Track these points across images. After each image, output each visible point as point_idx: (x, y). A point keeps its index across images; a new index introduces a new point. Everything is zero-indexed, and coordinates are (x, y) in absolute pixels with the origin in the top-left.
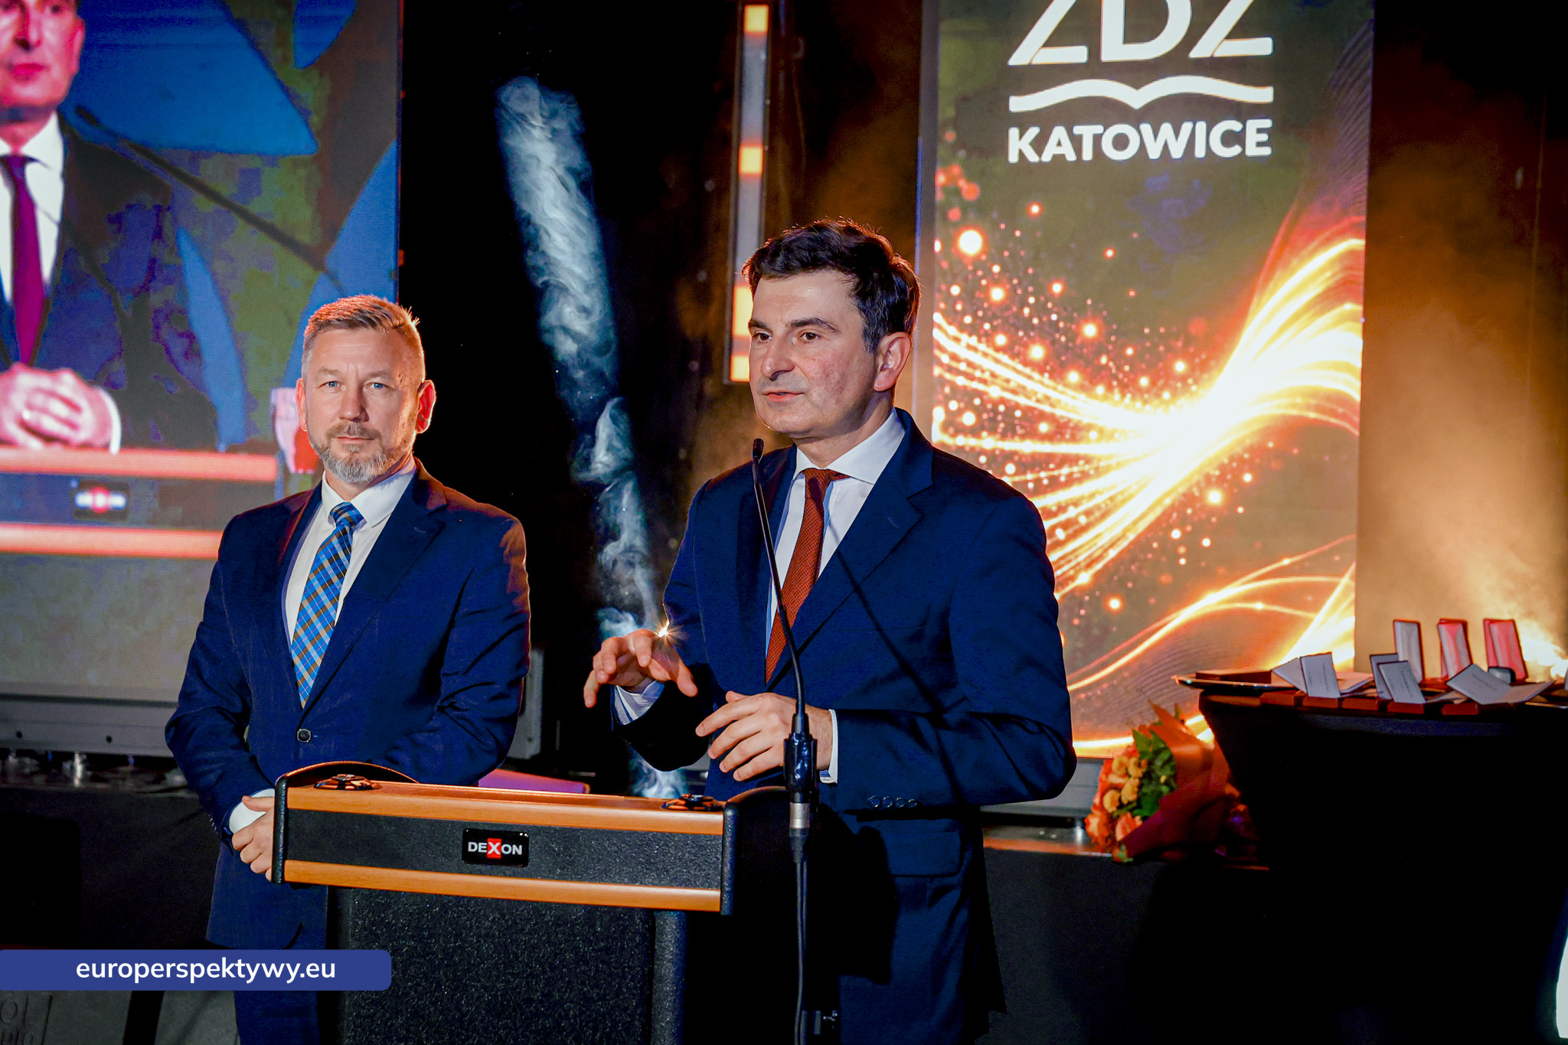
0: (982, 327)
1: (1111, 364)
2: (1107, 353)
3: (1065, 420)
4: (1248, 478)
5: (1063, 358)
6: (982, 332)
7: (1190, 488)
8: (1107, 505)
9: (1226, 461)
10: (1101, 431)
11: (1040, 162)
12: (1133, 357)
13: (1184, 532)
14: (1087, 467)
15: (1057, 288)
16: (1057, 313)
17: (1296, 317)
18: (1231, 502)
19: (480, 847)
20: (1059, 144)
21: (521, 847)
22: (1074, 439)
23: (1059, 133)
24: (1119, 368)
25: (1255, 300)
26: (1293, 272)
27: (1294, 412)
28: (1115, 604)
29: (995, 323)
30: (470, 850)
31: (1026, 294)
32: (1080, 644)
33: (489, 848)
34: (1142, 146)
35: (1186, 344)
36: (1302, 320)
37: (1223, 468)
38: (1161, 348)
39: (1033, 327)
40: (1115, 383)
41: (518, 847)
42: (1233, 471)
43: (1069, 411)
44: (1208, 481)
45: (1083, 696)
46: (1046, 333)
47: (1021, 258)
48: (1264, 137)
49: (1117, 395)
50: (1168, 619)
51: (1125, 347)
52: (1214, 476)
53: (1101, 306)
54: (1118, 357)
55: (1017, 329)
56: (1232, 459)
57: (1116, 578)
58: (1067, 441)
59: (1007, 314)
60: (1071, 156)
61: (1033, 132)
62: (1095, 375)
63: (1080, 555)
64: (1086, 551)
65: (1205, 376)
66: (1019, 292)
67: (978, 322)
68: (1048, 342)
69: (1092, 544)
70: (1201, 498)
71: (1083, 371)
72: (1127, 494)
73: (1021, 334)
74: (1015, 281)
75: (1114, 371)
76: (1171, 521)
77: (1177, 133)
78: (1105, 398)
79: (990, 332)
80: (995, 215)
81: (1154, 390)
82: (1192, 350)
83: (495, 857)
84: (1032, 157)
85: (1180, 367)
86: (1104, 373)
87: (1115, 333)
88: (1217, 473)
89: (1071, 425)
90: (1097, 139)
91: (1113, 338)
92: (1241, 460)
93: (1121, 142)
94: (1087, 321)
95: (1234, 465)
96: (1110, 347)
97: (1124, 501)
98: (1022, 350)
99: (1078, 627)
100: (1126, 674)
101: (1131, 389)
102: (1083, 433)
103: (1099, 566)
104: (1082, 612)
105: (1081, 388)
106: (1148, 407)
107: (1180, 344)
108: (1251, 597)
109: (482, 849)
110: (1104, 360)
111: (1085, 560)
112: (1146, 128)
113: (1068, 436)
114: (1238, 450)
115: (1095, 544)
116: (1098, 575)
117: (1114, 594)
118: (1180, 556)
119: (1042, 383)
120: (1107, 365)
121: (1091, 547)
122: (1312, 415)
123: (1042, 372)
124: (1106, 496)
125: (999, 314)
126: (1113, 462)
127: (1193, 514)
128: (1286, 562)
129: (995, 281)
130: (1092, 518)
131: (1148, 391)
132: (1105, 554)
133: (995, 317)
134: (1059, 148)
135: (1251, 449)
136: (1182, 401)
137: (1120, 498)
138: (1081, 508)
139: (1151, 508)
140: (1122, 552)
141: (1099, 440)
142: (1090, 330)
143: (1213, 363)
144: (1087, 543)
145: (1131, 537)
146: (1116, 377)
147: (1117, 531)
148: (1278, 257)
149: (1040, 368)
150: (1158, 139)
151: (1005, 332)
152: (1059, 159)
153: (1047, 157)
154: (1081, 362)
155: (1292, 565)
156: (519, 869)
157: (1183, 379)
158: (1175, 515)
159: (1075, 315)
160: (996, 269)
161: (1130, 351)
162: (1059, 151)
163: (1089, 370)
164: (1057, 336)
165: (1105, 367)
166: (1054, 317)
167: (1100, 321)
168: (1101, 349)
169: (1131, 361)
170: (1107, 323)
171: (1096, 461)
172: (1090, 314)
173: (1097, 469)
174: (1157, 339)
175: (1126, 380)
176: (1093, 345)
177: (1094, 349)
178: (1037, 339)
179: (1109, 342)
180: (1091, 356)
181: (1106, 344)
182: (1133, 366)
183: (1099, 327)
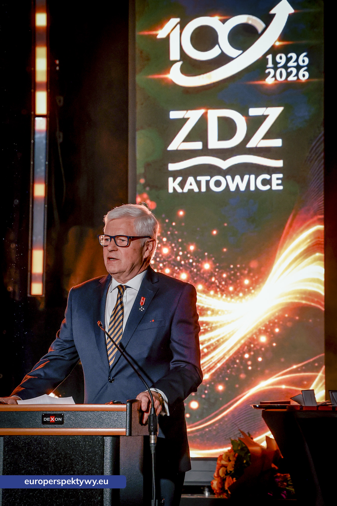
0: (159, 265)
1: (216, 281)
2: (215, 276)
4: (277, 330)
5: (195, 279)
6: (159, 267)
7: (252, 335)
8: (216, 344)
9: (267, 323)
10: (213, 311)
11: (183, 193)
12: (226, 278)
13: (250, 355)
14: (207, 327)
15: (192, 248)
16: (192, 259)
17: (296, 259)
18: (270, 342)
19: (48, 419)
20: (191, 184)
21: (61, 418)
22: (201, 314)
23: (191, 179)
24: (220, 283)
25: (278, 252)
26: (294, 240)
27: (296, 301)
28: (220, 388)
29: (165, 263)
30: (44, 420)
31: (178, 251)
32: (205, 407)
33: (50, 419)
34: (227, 185)
35: (249, 272)
36: (298, 260)
37: (266, 326)
38: (238, 274)
39: (182, 265)
40: (218, 290)
41: (60, 419)
42: (270, 327)
44: (260, 332)
45: (207, 430)
46: (188, 268)
47: (175, 234)
48: (280, 182)
49: (219, 295)
50: (244, 394)
51: (222, 273)
52: (263, 330)
53: (211, 255)
54: (220, 278)
55: (175, 266)
56: (270, 322)
57: (221, 376)
59: (170, 259)
60: (196, 190)
61: (179, 179)
62: (209, 286)
63: (205, 366)
64: (207, 365)
65: (258, 286)
66: (175, 250)
67: (157, 263)
68: (188, 272)
69: (210, 361)
70: (257, 339)
71: (204, 285)
72: (225, 339)
73: (176, 268)
74: (173, 245)
75: (218, 284)
76: (244, 350)
77: (242, 179)
78: (214, 296)
79: (162, 267)
80: (163, 216)
81: (236, 292)
82: (251, 274)
83: (53, 422)
84: (179, 190)
85: (247, 282)
86: (213, 285)
87: (218, 267)
88: (264, 328)
90: (208, 182)
91: (217, 270)
92: (274, 323)
93: (218, 183)
94: (205, 262)
95: (271, 325)
96: (216, 274)
97: (223, 342)
98: (177, 275)
99: (204, 399)
100: (226, 419)
101: (225, 292)
102: (205, 312)
103: (213, 371)
104: (206, 392)
105: (204, 291)
106: (233, 300)
107: (246, 272)
108: (280, 383)
109: (48, 420)
110: (213, 279)
111: (207, 368)
112: (229, 178)
114: (273, 318)
115: (211, 361)
116: (213, 374)
117: (220, 383)
118: (248, 366)
120: (215, 281)
121: (209, 363)
122: (304, 302)
124: (216, 339)
125: (167, 260)
126: (218, 324)
127: (254, 346)
128: (295, 367)
129: (165, 245)
130: (209, 350)
131: (233, 293)
132: (216, 366)
133: (165, 261)
134: (191, 186)
135: (278, 318)
136: (248, 297)
137: (222, 340)
138: (205, 345)
139: (236, 345)
140: (223, 364)
141: (212, 315)
142: (207, 266)
143: (260, 280)
144: (208, 361)
145: (227, 357)
146: (218, 287)
147: (221, 355)
148: (288, 233)
150: (234, 183)
151: (169, 268)
152: (191, 191)
153: (186, 190)
154: (203, 280)
155: (298, 368)
156: (61, 426)
157: (248, 287)
158: (246, 347)
159: (200, 260)
160: (165, 239)
161: (224, 275)
162: (191, 187)
163: (207, 284)
164: (192, 269)
165: (214, 283)
166: (191, 261)
167: (211, 262)
168: (212, 275)
169: (225, 280)
170: (214, 263)
171: (210, 324)
172: (206, 259)
173: (211, 328)
174: (236, 270)
175: (223, 288)
176: (208, 273)
177: (209, 275)
178: (184, 270)
179: (215, 271)
180: (208, 278)
181: (214, 273)
182: (226, 282)
183: (211, 265)
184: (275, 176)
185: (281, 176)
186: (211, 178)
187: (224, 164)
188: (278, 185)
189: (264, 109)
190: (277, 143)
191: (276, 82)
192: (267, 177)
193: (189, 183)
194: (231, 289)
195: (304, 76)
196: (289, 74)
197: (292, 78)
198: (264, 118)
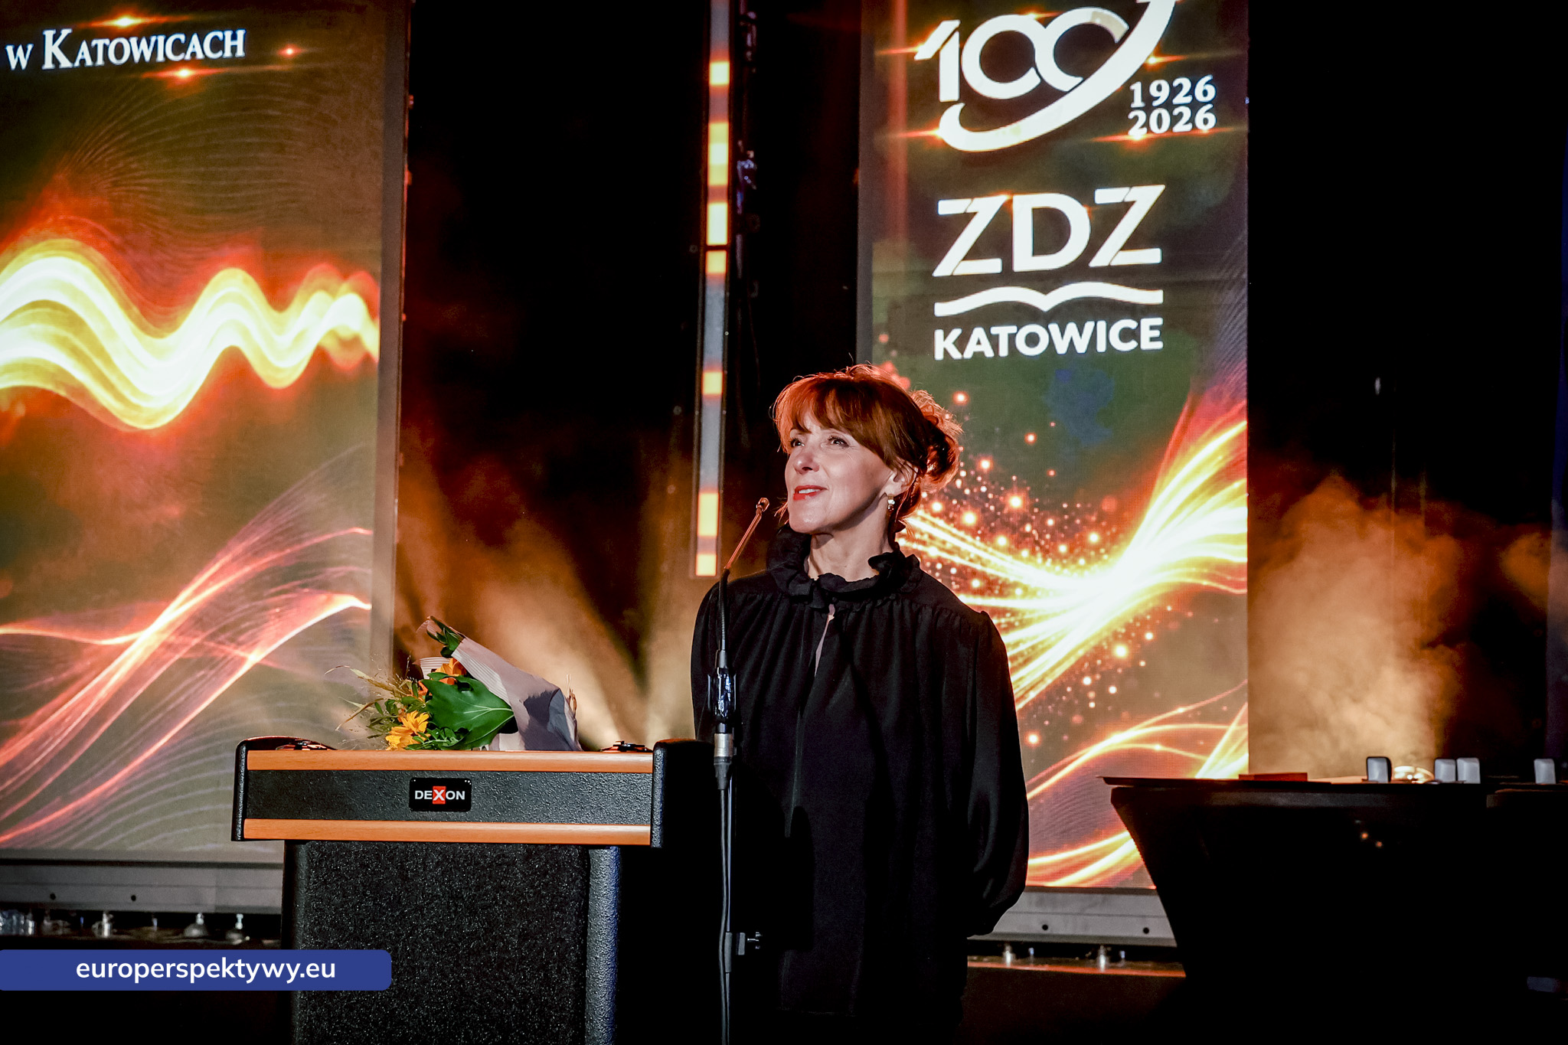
1: (1034, 532)
2: (1031, 522)
3: (994, 578)
4: (1149, 636)
5: (993, 524)
7: (1100, 643)
8: (1029, 653)
9: (1131, 621)
10: (1025, 589)
11: (963, 359)
12: (1054, 527)
13: (1094, 680)
14: (1012, 619)
15: (985, 465)
16: (986, 486)
17: (1193, 497)
18: (1135, 658)
20: (979, 343)
22: (1001, 594)
23: (978, 333)
24: (1041, 536)
25: (1158, 483)
26: (1191, 456)
27: (1190, 580)
28: (1034, 739)
34: (1051, 343)
35: (1100, 518)
37: (1128, 627)
38: (1078, 521)
39: (966, 497)
40: (1037, 548)
42: (1137, 630)
43: (998, 570)
44: (1116, 637)
46: (978, 502)
48: (1156, 333)
49: (1040, 559)
50: (1079, 754)
51: (1046, 518)
52: (1120, 633)
53: (1025, 481)
54: (1042, 528)
55: (951, 498)
56: (1136, 619)
57: (1035, 717)
58: (997, 596)
60: (990, 353)
61: (956, 333)
62: (1020, 540)
65: (1116, 547)
68: (979, 510)
70: (1109, 651)
71: (1010, 537)
72: (1046, 644)
73: (955, 502)
75: (1037, 538)
76: (1083, 670)
77: (1081, 330)
78: (1029, 560)
81: (1072, 556)
82: (1104, 523)
84: (955, 354)
85: (1094, 537)
86: (1028, 539)
87: (1036, 505)
88: (1123, 631)
89: (1000, 582)
90: (1012, 338)
91: (1036, 510)
92: (1144, 621)
93: (1032, 340)
94: (1013, 493)
95: (1138, 624)
96: (1034, 517)
97: (1044, 650)
98: (956, 515)
101: (1051, 554)
102: (1011, 590)
105: (1009, 551)
106: (1066, 571)
107: (1093, 518)
108: (1150, 739)
110: (1028, 528)
112: (1054, 328)
113: (997, 592)
114: (1141, 612)
118: (1090, 701)
119: (974, 545)
120: (1031, 531)
122: (1205, 583)
123: (974, 535)
124: (1029, 644)
126: (1035, 616)
127: (1103, 664)
128: (1182, 710)
131: (1066, 557)
132: (1026, 695)
134: (979, 346)
135: (1153, 612)
136: (1096, 566)
137: (1040, 647)
139: (1066, 658)
140: (1040, 694)
141: (1024, 596)
142: (1016, 502)
143: (1122, 536)
145: (1048, 681)
146: (1037, 543)
147: (1037, 676)
148: (1179, 442)
149: (973, 532)
150: (1064, 337)
151: (940, 501)
152: (979, 356)
153: (968, 354)
154: (1009, 528)
155: (1189, 712)
157: (1097, 548)
158: (1086, 665)
159: (1003, 488)
161: (1050, 522)
162: (979, 349)
163: (1015, 536)
164: (987, 505)
165: (1029, 535)
166: (984, 489)
167: (1023, 495)
168: (1025, 520)
169: (1052, 531)
170: (1030, 496)
171: (1020, 614)
172: (1015, 488)
173: (1021, 621)
174: (1073, 514)
175: (1047, 547)
176: (1019, 514)
177: (1019, 519)
178: (969, 507)
179: (1033, 514)
180: (1017, 524)
181: (1029, 515)
182: (1052, 535)
183: (1024, 499)
184: (1146, 323)
185: (1159, 321)
186: (1018, 330)
187: (1045, 302)
188: (1152, 339)
189: (1126, 189)
190: (1152, 256)
191: (1150, 136)
192: (1131, 324)
193: (976, 341)
194: (1063, 548)
195: (1206, 121)
196: (1175, 120)
197: (1181, 127)
198: (1126, 206)
